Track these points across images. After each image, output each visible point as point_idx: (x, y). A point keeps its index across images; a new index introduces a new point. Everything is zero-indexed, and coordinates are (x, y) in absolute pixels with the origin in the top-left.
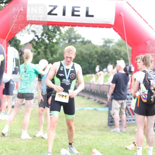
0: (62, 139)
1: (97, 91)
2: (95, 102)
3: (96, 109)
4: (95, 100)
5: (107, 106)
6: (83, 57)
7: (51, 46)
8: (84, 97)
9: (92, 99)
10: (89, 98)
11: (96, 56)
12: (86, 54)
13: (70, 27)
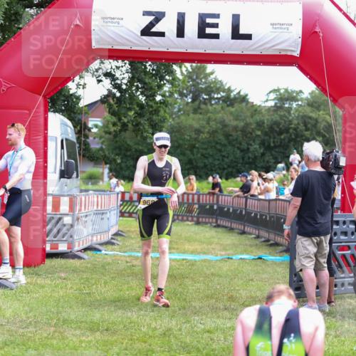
0: (180, 330)
1: (261, 216)
2: (257, 242)
3: (260, 258)
4: (258, 237)
5: (287, 251)
6: (227, 136)
7: (151, 109)
8: (231, 229)
9: (250, 234)
10: (243, 233)
11: (259, 133)
12: (235, 128)
13: (194, 65)
